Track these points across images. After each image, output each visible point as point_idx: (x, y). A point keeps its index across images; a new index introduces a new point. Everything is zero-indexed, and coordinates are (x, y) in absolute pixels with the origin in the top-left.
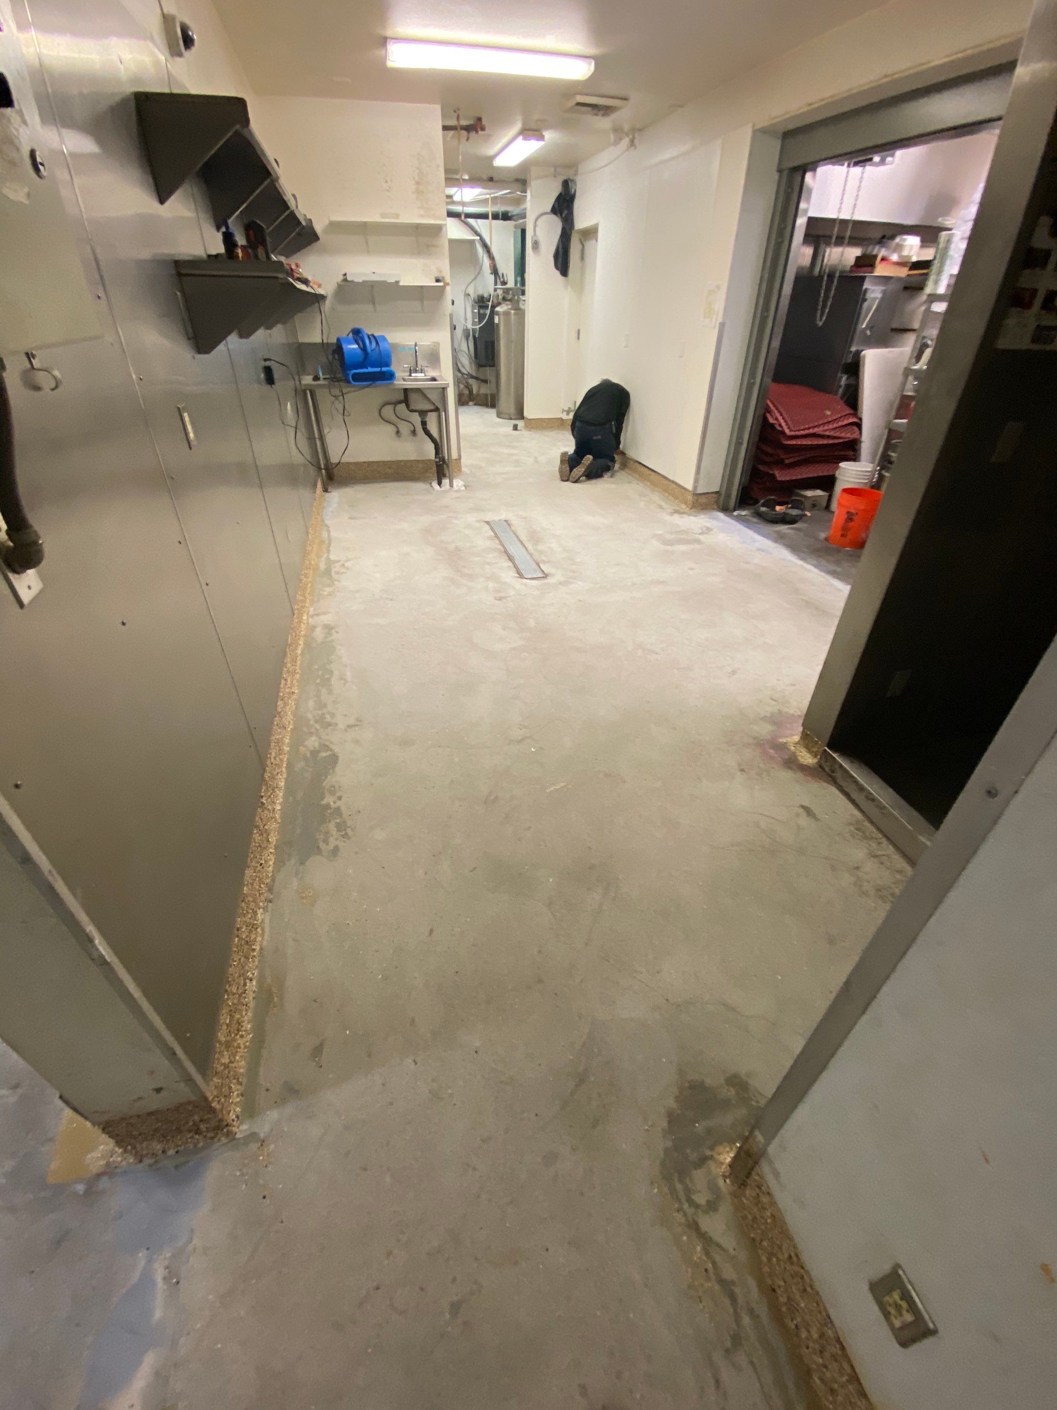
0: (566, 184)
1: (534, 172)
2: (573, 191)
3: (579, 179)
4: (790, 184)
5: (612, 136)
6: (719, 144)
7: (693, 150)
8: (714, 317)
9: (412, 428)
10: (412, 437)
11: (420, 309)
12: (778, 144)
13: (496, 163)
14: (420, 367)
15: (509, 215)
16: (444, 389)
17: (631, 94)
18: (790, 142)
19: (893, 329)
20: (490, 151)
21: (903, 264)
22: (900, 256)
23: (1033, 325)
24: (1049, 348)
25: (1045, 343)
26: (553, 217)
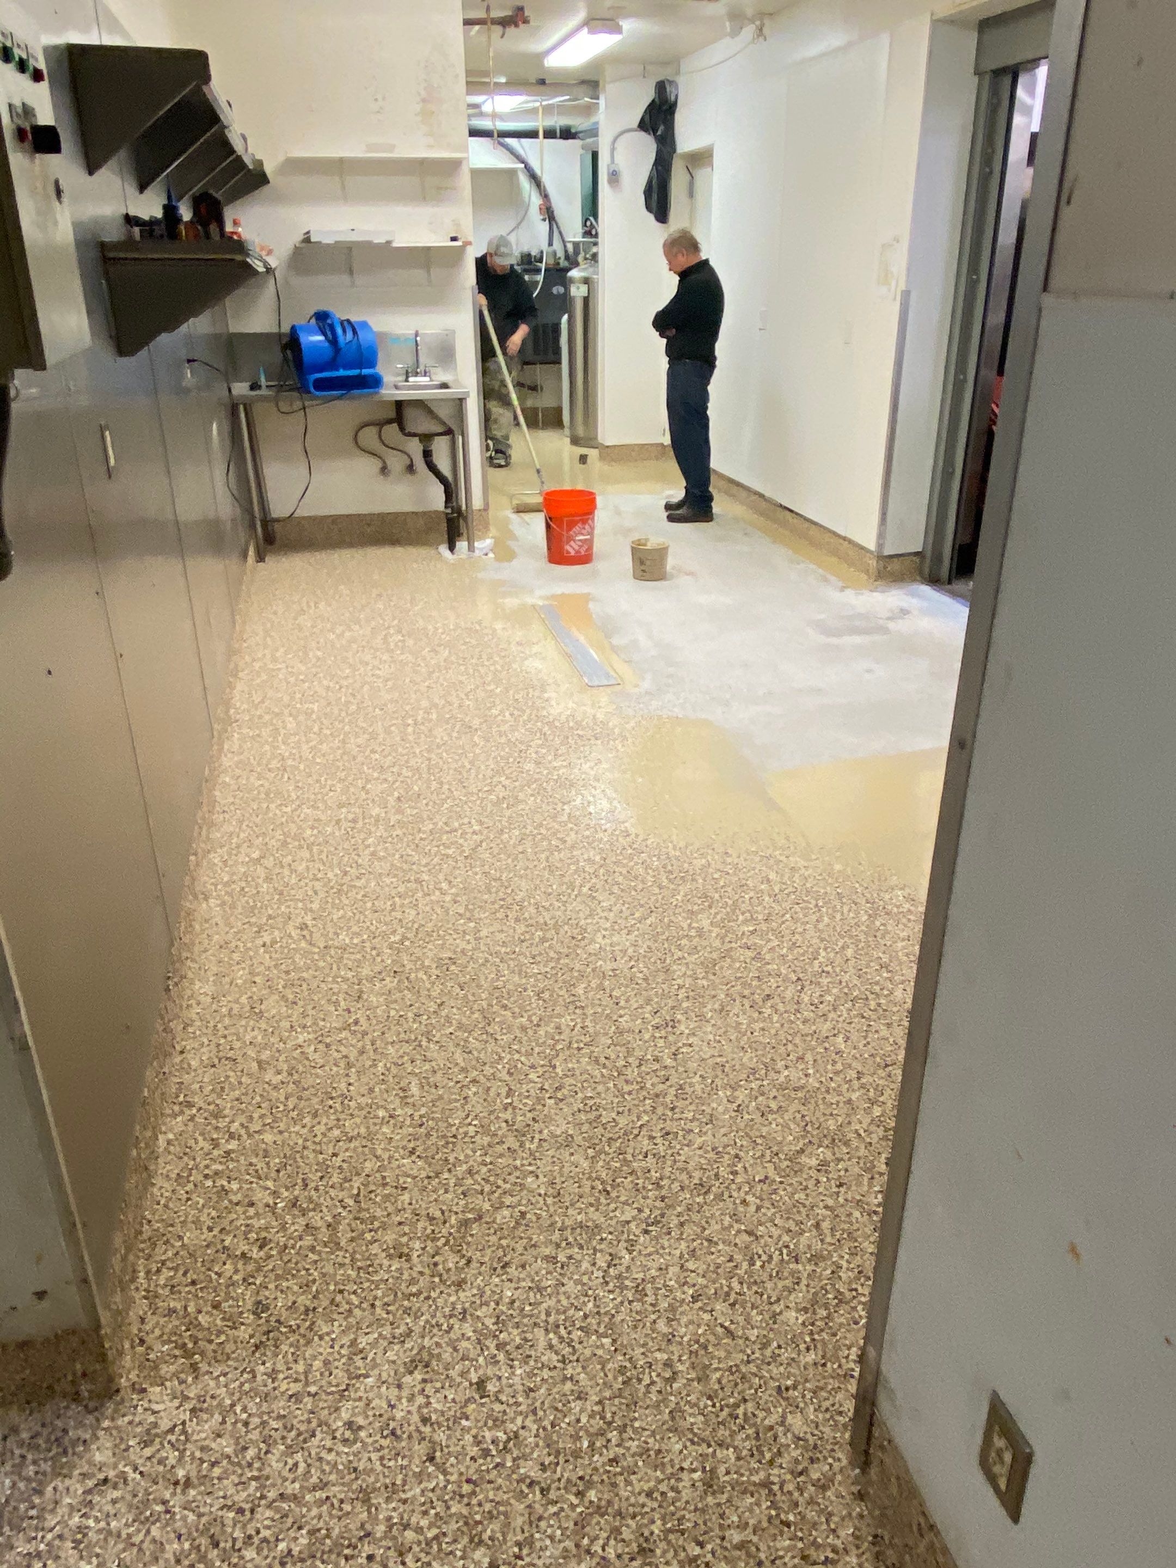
0: (661, 87)
1: (609, 72)
2: (673, 98)
3: (681, 81)
4: (995, 92)
5: (728, 24)
6: (885, 39)
7: (849, 45)
8: (893, 284)
9: (408, 462)
10: (408, 477)
11: (425, 282)
12: (974, 39)
13: (548, 62)
14: (422, 367)
15: (572, 131)
16: (461, 399)
18: (990, 35)
20: (538, 46)
26: (643, 134)
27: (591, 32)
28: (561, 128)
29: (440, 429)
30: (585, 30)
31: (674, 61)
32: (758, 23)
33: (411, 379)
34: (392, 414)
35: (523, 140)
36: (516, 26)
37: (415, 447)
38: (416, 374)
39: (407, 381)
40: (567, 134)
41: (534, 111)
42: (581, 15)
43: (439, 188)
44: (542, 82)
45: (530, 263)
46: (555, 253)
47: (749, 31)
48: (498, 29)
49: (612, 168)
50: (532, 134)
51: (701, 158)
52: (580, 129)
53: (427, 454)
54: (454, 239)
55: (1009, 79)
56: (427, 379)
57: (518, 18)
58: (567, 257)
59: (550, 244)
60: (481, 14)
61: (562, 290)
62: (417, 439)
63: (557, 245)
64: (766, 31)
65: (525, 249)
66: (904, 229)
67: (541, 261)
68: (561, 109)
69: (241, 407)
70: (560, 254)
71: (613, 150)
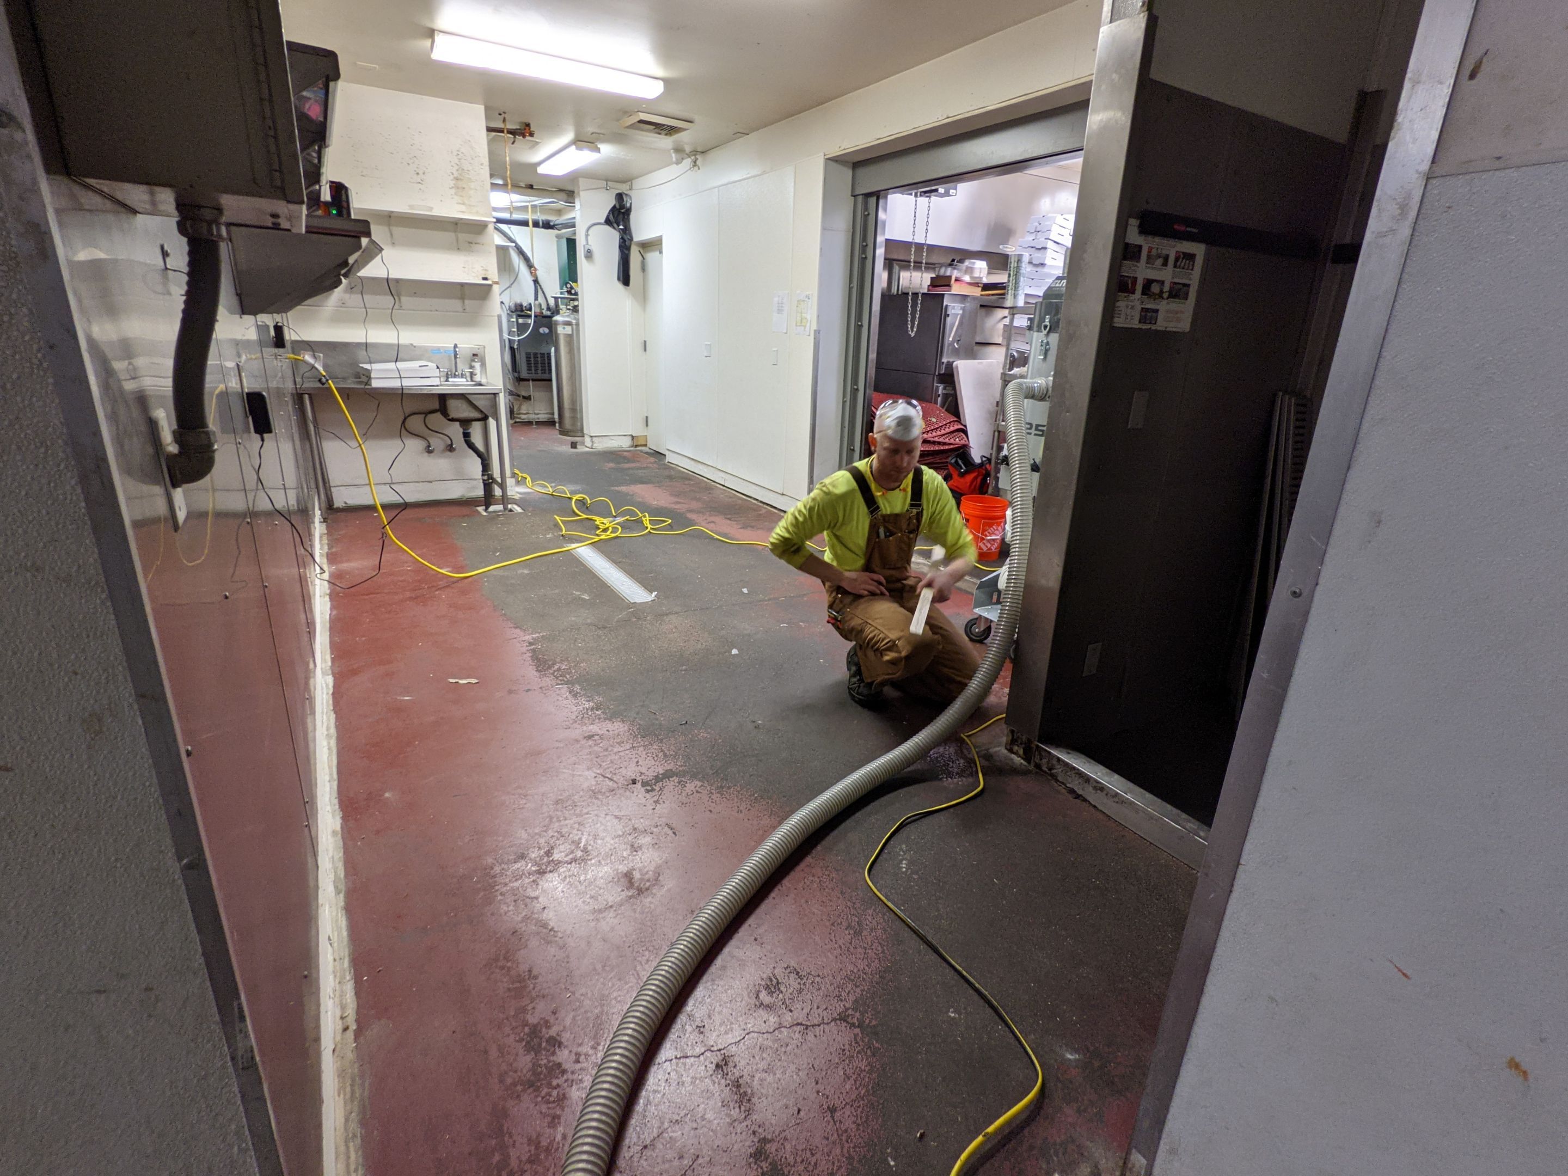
0: (620, 197)
1: (583, 183)
2: (628, 205)
4: (866, 208)
5: (673, 155)
6: (791, 170)
7: (764, 173)
8: (808, 324)
9: (449, 442)
10: (449, 453)
11: (460, 309)
12: (850, 172)
13: (541, 170)
14: (460, 372)
15: (552, 224)
16: (495, 394)
17: (696, 118)
18: (861, 172)
19: (977, 343)
20: (535, 158)
21: (976, 284)
22: (971, 277)
23: (1139, 307)
24: (1154, 327)
25: (1150, 323)
26: (607, 228)
27: (578, 148)
28: (543, 221)
29: (476, 415)
30: (572, 148)
31: (628, 180)
32: (694, 157)
33: (450, 380)
34: (437, 406)
35: (513, 227)
36: (524, 136)
37: (455, 430)
38: (455, 376)
39: (447, 381)
40: (547, 225)
41: (525, 209)
42: (569, 136)
43: (470, 243)
44: (531, 187)
45: (522, 311)
46: (540, 305)
47: (688, 162)
48: (510, 137)
49: (587, 247)
50: (524, 223)
51: (653, 245)
52: (556, 223)
53: (466, 435)
54: (485, 279)
55: (873, 200)
57: (524, 131)
58: (549, 309)
59: (536, 299)
60: (500, 124)
61: (547, 331)
62: (458, 423)
63: (541, 299)
64: (698, 162)
65: (518, 301)
66: (814, 291)
67: (530, 309)
68: (543, 209)
69: (307, 396)
70: (544, 306)
71: (587, 236)
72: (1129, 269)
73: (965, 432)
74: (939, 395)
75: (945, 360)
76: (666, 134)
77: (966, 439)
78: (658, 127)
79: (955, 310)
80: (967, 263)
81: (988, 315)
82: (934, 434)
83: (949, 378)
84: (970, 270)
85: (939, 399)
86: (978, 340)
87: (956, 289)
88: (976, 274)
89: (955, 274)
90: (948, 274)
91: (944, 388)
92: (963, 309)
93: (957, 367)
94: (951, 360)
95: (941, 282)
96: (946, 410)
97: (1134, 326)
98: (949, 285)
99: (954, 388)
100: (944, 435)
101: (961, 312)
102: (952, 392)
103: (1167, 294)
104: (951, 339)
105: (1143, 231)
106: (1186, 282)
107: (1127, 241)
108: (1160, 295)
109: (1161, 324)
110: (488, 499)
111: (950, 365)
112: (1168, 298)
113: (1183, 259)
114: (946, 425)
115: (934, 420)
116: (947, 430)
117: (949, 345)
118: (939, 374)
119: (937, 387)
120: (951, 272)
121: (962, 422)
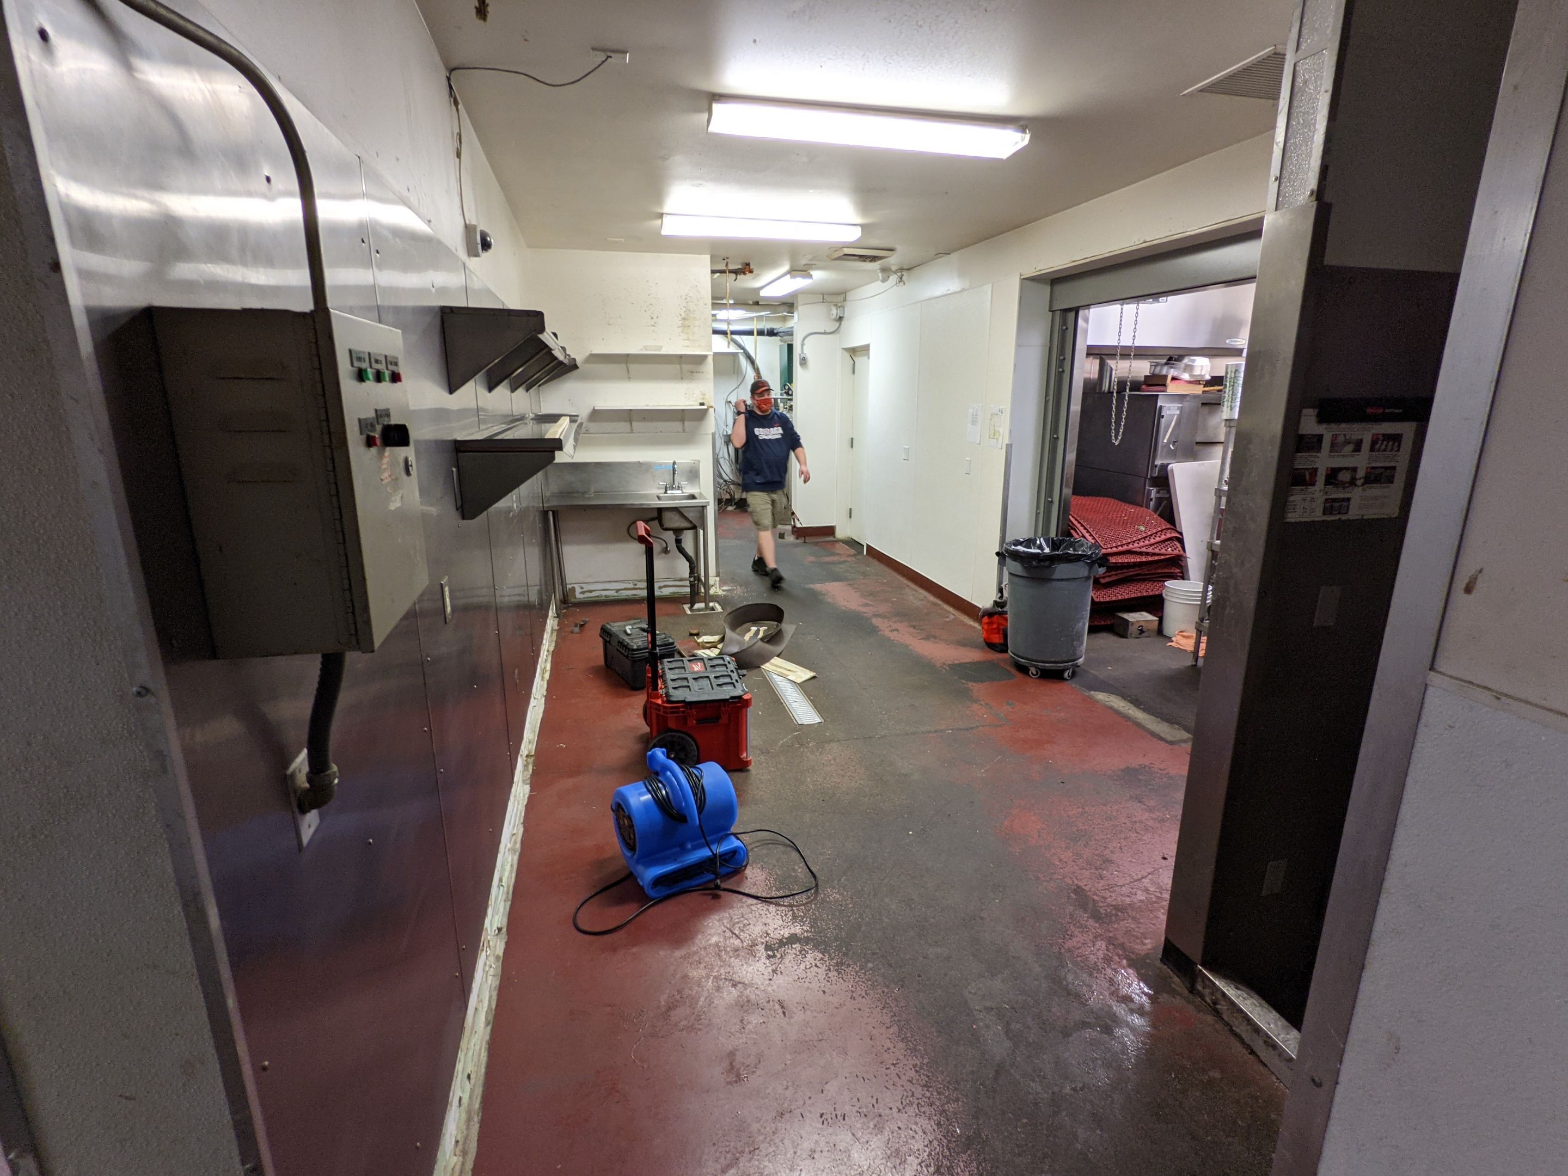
1: (800, 300)
4: (1064, 322)
5: (880, 275)
6: (988, 288)
7: (963, 290)
9: (664, 545)
10: (663, 555)
11: (681, 430)
12: (1048, 288)
13: (763, 293)
14: (676, 484)
15: (775, 331)
16: (703, 507)
17: (898, 247)
18: (1059, 288)
19: (1197, 443)
20: (757, 284)
21: (1198, 382)
22: (1191, 376)
23: (1320, 499)
24: (1344, 517)
25: (1340, 513)
27: (792, 277)
28: (768, 330)
29: (687, 525)
30: (788, 276)
31: (843, 293)
32: (899, 274)
33: (668, 492)
34: (655, 514)
35: (744, 337)
36: (744, 274)
37: (670, 537)
38: (672, 488)
39: (666, 492)
41: (751, 319)
42: (786, 268)
43: (692, 372)
47: (893, 278)
48: (733, 276)
49: (802, 355)
50: (750, 333)
51: (861, 352)
52: (780, 330)
53: (678, 542)
55: (1073, 314)
56: (680, 492)
57: (746, 269)
60: (723, 267)
62: (671, 532)
64: (904, 279)
66: (1007, 406)
68: (768, 319)
69: (551, 513)
71: (803, 345)
72: (1303, 461)
73: (1181, 541)
74: (1151, 500)
75: (1158, 462)
76: (871, 261)
77: (1180, 548)
78: (863, 258)
79: (1170, 411)
80: (1186, 361)
81: (1211, 413)
82: (1141, 544)
83: (1163, 481)
84: (1189, 368)
85: (1152, 503)
86: (1199, 439)
87: (1172, 389)
88: (1197, 372)
89: (1172, 373)
90: (1164, 372)
91: (1158, 492)
92: (1181, 409)
93: (1172, 470)
94: (1165, 462)
95: (1156, 381)
96: (1159, 515)
97: (1317, 519)
98: (1164, 385)
99: (1169, 492)
100: (1153, 544)
101: (1178, 412)
102: (1167, 496)
103: (1362, 481)
104: (1165, 441)
105: (1322, 419)
106: (1392, 464)
107: (1301, 432)
108: (1353, 482)
109: (1354, 512)
110: (693, 597)
111: (1164, 467)
112: (1363, 485)
113: (1383, 441)
114: (1156, 533)
115: (1142, 528)
116: (1158, 539)
117: (1163, 447)
118: (1151, 477)
119: (1150, 492)
120: (1167, 372)
121: (1178, 529)
